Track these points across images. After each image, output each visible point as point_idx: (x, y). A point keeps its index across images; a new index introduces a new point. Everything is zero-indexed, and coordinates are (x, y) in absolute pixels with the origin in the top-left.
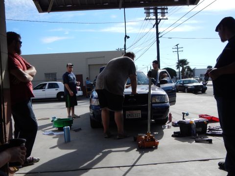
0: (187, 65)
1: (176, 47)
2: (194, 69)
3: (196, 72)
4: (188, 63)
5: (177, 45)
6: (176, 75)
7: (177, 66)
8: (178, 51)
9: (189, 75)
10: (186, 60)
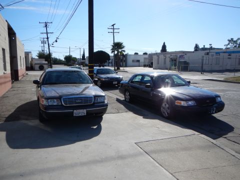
0: (123, 49)
1: (112, 27)
2: (126, 55)
3: (128, 57)
4: (123, 47)
5: (113, 25)
6: (109, 59)
7: (112, 49)
8: (114, 32)
9: (122, 61)
10: (122, 44)
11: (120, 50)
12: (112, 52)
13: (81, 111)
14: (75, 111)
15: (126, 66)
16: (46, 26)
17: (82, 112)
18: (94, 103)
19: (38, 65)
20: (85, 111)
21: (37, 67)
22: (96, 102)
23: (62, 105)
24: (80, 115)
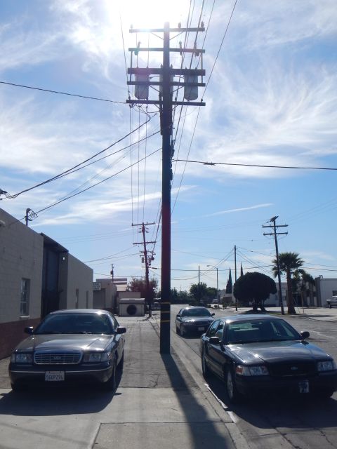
0: (300, 268)
1: (272, 224)
2: (318, 279)
3: (322, 285)
4: (300, 264)
5: (274, 220)
6: (274, 291)
7: (274, 269)
8: (275, 234)
9: (308, 293)
10: (296, 256)
11: (294, 270)
12: (276, 276)
13: (57, 373)
14: (47, 373)
15: (319, 305)
16: (143, 230)
17: (58, 376)
18: (82, 362)
19: (126, 306)
20: (62, 374)
21: (123, 308)
22: (85, 361)
23: (33, 364)
24: (55, 380)
